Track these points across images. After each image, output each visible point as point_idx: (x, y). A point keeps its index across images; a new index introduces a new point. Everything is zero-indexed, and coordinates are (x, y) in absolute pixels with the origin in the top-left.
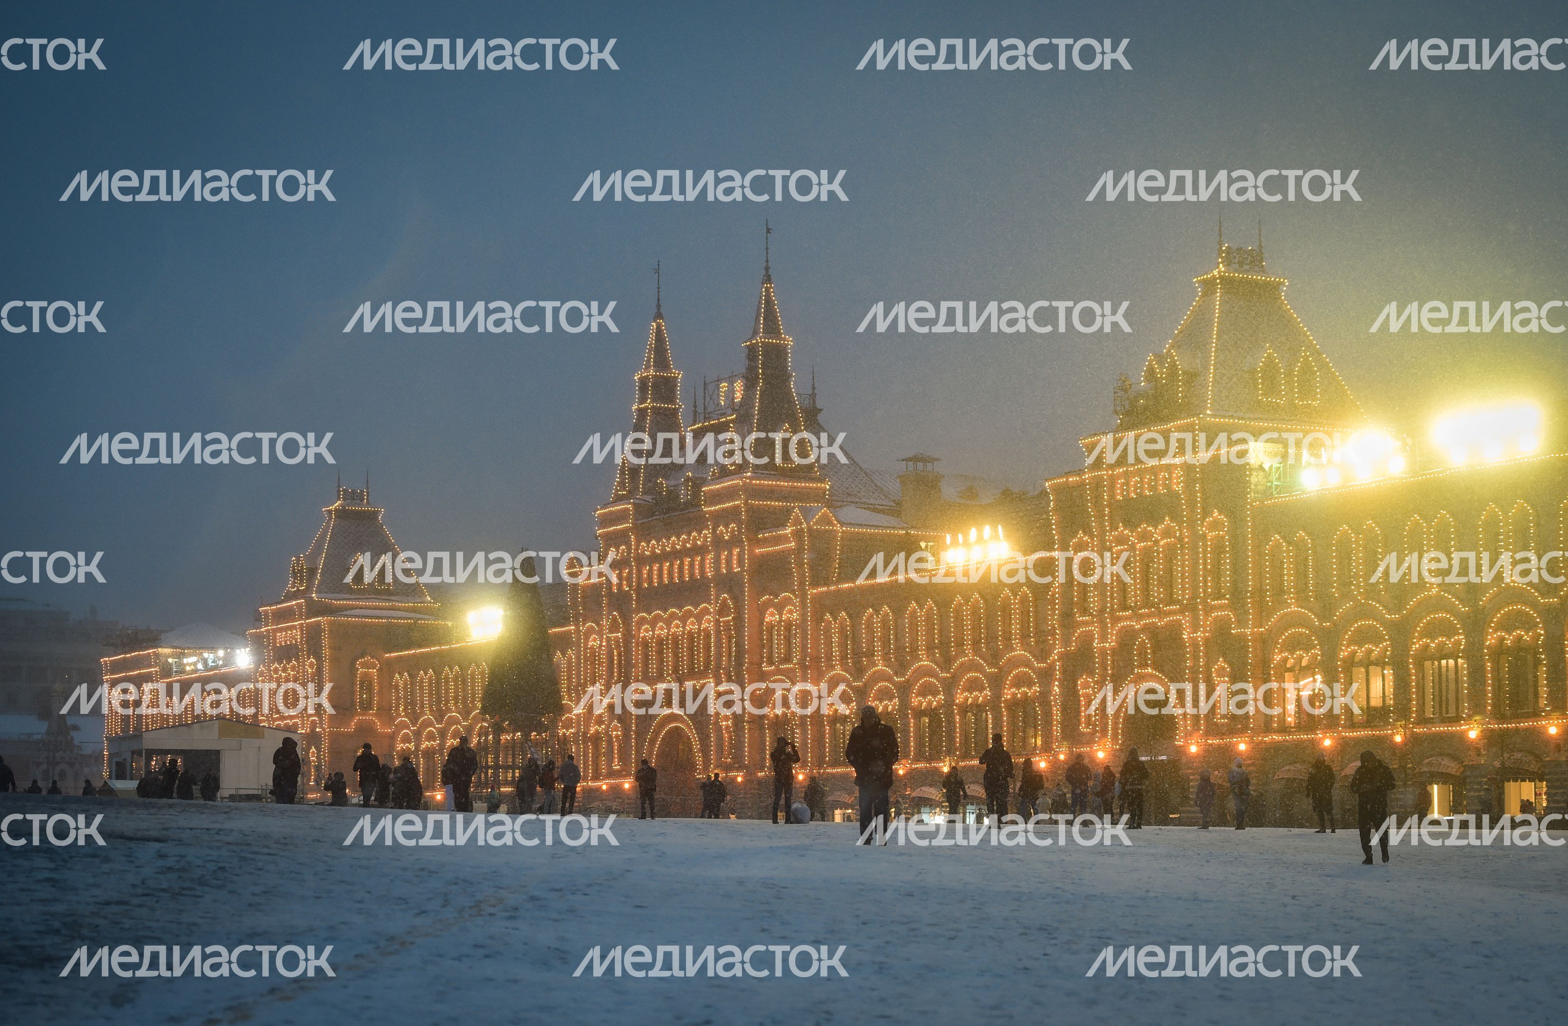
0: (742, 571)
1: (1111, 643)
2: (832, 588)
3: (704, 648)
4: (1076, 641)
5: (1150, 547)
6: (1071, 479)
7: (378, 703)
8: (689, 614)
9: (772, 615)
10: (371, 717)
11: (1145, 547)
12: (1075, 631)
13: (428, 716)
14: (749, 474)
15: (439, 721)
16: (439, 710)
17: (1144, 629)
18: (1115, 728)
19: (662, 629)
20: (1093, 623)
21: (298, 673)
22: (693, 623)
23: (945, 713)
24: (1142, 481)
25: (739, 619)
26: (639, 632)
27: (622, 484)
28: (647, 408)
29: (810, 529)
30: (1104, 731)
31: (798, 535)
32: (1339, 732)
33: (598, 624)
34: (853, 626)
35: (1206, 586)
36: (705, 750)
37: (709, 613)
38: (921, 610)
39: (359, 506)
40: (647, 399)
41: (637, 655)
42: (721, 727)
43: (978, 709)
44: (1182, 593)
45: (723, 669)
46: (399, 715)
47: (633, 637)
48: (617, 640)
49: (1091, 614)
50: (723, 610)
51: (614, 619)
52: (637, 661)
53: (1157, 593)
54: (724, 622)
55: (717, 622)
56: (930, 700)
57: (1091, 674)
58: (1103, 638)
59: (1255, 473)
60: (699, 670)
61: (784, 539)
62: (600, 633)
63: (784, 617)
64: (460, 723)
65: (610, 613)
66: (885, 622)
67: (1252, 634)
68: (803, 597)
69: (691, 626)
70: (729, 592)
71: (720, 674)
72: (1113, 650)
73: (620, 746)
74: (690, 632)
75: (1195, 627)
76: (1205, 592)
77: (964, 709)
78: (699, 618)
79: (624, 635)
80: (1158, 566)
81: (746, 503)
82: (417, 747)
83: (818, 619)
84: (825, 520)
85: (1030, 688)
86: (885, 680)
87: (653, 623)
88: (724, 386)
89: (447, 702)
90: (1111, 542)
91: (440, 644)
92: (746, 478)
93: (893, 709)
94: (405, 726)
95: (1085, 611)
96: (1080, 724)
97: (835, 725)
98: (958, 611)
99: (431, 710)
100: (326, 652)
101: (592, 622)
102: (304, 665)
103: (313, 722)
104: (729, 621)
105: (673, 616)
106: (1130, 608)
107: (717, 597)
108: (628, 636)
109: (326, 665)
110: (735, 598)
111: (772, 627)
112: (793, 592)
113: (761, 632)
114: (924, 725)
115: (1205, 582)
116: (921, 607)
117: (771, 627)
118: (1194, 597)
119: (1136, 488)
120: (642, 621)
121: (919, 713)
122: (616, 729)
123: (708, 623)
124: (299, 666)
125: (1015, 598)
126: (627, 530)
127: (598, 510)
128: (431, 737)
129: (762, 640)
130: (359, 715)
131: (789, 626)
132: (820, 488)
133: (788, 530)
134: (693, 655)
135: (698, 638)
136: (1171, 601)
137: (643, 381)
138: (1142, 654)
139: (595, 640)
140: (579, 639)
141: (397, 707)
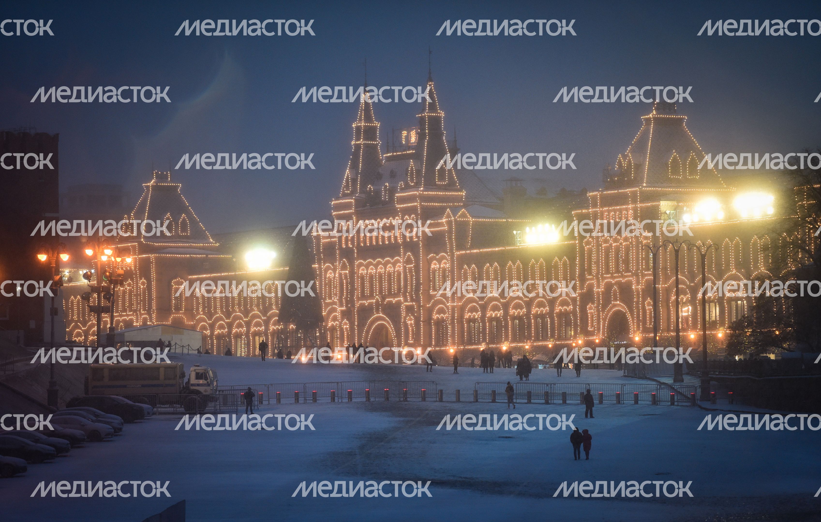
0: (419, 240)
1: (601, 289)
2: (468, 252)
3: (397, 281)
4: (586, 287)
5: (619, 246)
6: (584, 211)
7: (185, 306)
8: (388, 262)
9: (435, 264)
10: (181, 315)
11: (617, 245)
12: (586, 283)
13: (219, 314)
14: (422, 189)
15: (228, 317)
16: (228, 310)
17: (616, 283)
18: (604, 329)
19: (372, 269)
20: (594, 279)
21: (133, 288)
22: (390, 267)
23: (526, 318)
24: (615, 215)
25: (417, 267)
26: (359, 271)
27: (347, 187)
28: (360, 144)
29: (455, 220)
30: (599, 329)
31: (449, 223)
32: (697, 332)
33: (333, 265)
34: (479, 272)
35: (642, 265)
36: (398, 336)
37: (400, 262)
38: (514, 266)
39: (166, 182)
40: (361, 139)
41: (358, 284)
42: (408, 324)
43: (542, 316)
44: (633, 267)
45: (408, 293)
46: (199, 313)
47: (356, 273)
48: (345, 274)
49: (593, 275)
50: (408, 261)
51: (344, 263)
52: (358, 287)
53: (622, 267)
54: (408, 267)
55: (405, 268)
56: (519, 311)
57: (593, 303)
58: (598, 287)
59: (663, 215)
60: (395, 293)
61: (441, 225)
62: (334, 270)
63: (442, 266)
64: (242, 319)
65: (341, 259)
66: (496, 270)
67: (662, 287)
68: (452, 255)
69: (390, 268)
70: (412, 252)
71: (406, 296)
72: (602, 292)
73: (348, 334)
74: (389, 272)
75: (638, 283)
76: (642, 267)
77: (536, 316)
78: (394, 264)
79: (350, 272)
80: (622, 253)
81: (421, 205)
82: (212, 333)
83: (460, 267)
84: (463, 215)
85: (568, 307)
86: (496, 301)
87: (367, 266)
88: (405, 133)
89: (233, 307)
90: (601, 242)
91: (228, 271)
92: (421, 191)
93: (500, 316)
94: (203, 320)
95: (590, 274)
96: (588, 326)
97: (469, 323)
98: (533, 267)
99: (222, 311)
100: (153, 275)
101: (329, 263)
102: (137, 283)
103: (144, 318)
104: (412, 267)
105: (379, 263)
106: (610, 273)
107: (405, 254)
108: (352, 273)
109: (154, 283)
110: (414, 254)
111: (436, 270)
112: (446, 253)
113: (429, 273)
114: (516, 324)
115: (642, 263)
116: (514, 264)
117: (434, 271)
118: (638, 269)
119: (613, 217)
120: (360, 265)
121: (514, 318)
122: (346, 324)
123: (399, 267)
124: (134, 283)
125: (561, 262)
126: (352, 214)
127: (333, 201)
128: (221, 327)
129: (429, 277)
130: (174, 313)
131: (444, 270)
132: (460, 195)
133: (444, 220)
134: (391, 284)
135: (394, 275)
136: (627, 270)
137: (358, 128)
138: (615, 295)
139: (331, 273)
140: (321, 272)
141: (198, 309)
